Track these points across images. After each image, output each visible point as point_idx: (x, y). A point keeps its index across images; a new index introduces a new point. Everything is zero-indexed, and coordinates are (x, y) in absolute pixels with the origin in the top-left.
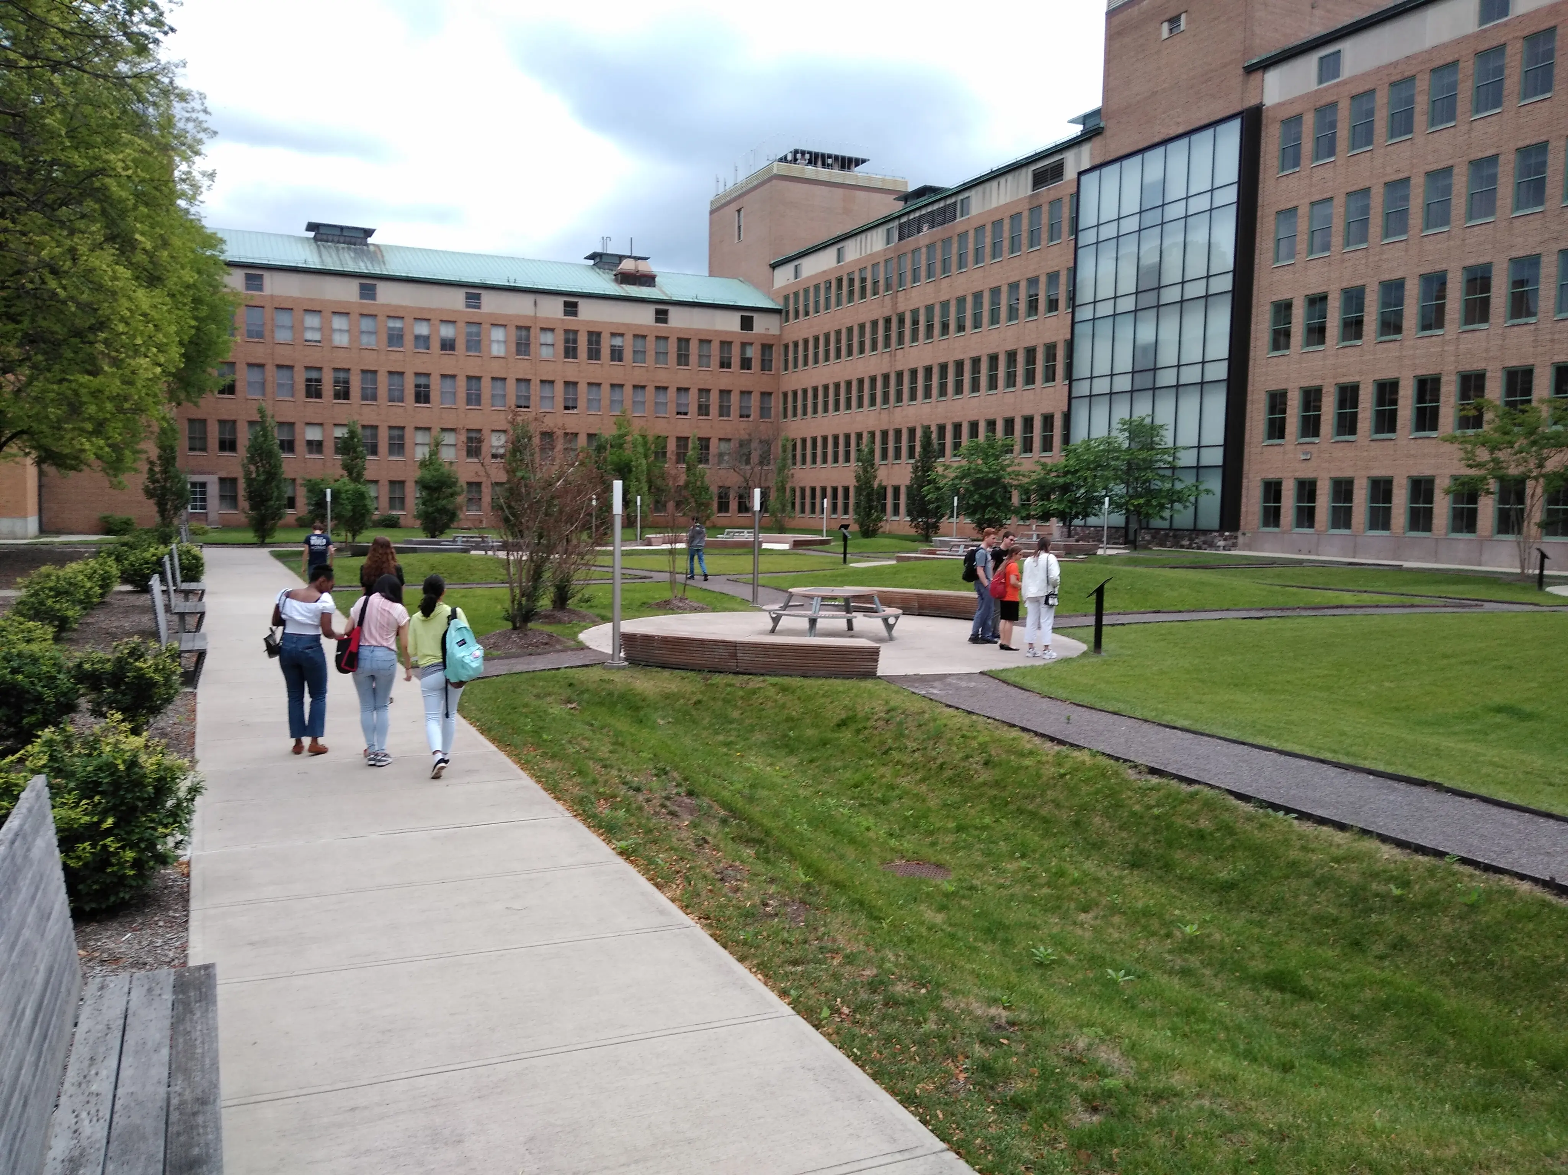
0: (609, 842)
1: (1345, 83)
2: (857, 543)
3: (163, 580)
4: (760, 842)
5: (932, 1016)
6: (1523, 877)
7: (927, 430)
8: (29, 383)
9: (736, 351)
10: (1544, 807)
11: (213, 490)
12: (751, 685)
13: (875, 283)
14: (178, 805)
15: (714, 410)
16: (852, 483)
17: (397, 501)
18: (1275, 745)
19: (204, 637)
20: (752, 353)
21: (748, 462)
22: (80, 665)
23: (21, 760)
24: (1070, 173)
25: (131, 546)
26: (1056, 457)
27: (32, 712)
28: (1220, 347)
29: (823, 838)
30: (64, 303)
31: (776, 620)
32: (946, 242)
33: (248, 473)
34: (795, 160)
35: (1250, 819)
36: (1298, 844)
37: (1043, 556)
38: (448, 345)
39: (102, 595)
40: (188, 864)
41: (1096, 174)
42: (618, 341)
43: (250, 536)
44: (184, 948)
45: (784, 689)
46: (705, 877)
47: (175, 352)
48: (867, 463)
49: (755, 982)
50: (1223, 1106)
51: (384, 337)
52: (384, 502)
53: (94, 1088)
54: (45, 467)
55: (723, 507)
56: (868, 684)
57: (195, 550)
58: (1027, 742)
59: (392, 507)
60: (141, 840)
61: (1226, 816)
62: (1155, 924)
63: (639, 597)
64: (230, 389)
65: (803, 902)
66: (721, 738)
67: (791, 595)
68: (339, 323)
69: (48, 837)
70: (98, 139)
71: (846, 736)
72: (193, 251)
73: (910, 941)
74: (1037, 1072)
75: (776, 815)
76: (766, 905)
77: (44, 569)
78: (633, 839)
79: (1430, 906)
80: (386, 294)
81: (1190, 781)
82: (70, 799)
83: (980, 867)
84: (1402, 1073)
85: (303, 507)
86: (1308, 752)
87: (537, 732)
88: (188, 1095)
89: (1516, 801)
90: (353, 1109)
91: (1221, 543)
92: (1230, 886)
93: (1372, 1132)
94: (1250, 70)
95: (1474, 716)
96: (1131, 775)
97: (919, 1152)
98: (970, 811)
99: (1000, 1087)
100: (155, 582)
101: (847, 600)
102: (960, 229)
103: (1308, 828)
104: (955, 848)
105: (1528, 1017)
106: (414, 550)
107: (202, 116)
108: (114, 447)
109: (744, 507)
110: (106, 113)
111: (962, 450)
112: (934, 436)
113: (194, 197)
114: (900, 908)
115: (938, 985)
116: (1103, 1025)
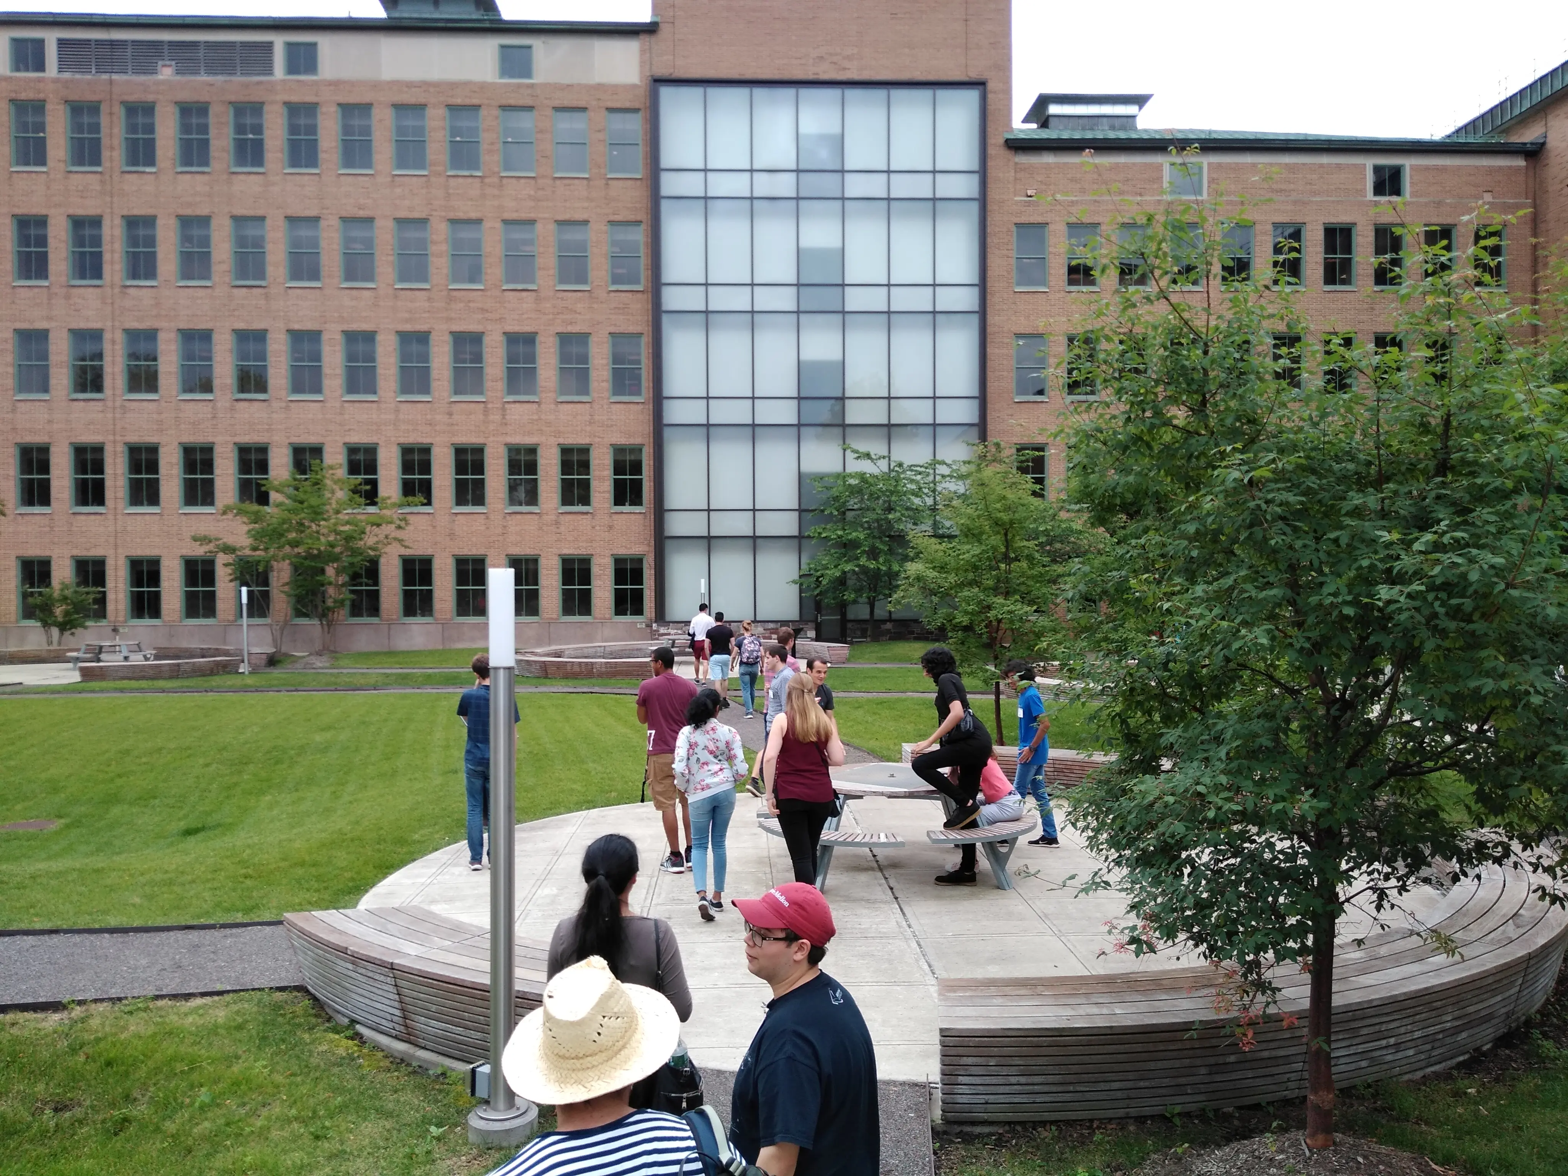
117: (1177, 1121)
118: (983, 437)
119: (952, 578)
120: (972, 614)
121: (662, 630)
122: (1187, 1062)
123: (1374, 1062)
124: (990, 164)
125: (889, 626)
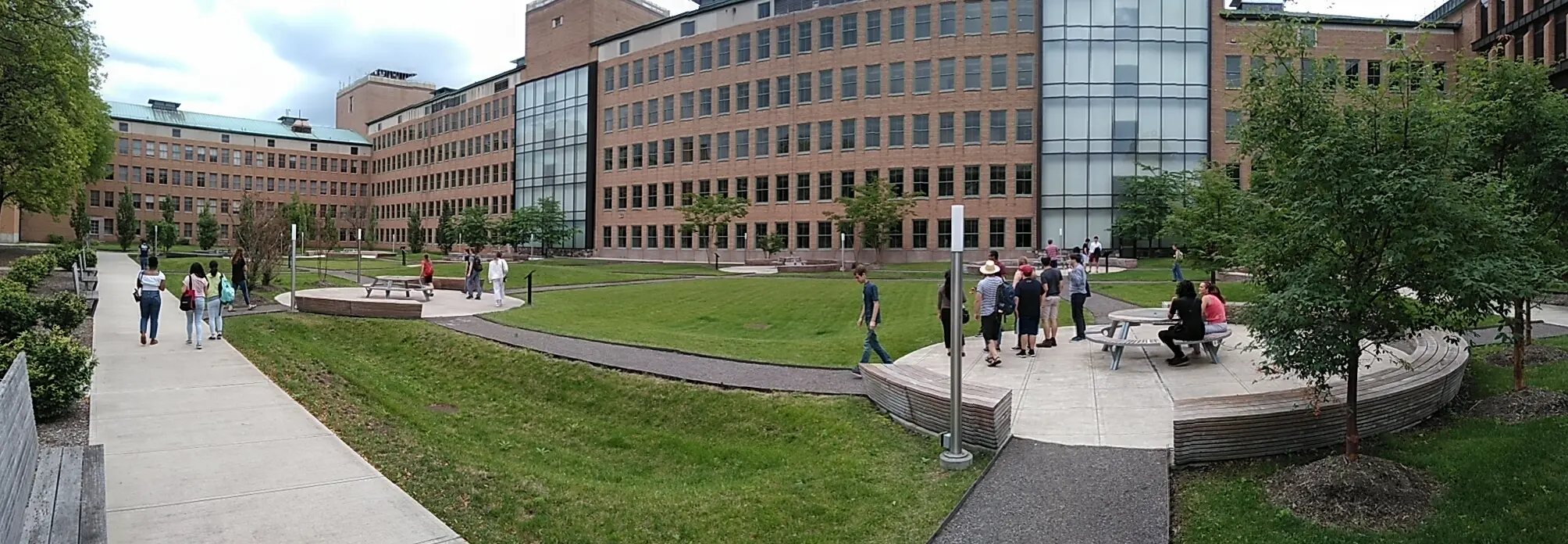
0: (291, 395)
1: (631, 55)
2: (409, 256)
3: (79, 266)
4: (364, 396)
5: (451, 476)
6: (710, 384)
7: (446, 204)
8: (18, 169)
9: (349, 163)
10: (719, 355)
11: (102, 225)
12: (358, 322)
13: (420, 133)
14: (86, 370)
15: (338, 192)
16: (406, 227)
17: (188, 232)
18: (610, 341)
19: (97, 293)
20: (358, 165)
21: (354, 217)
22: (39, 303)
23: (11, 346)
24: (511, 86)
25: (63, 250)
26: (508, 215)
27: (16, 324)
28: (583, 167)
29: (397, 394)
30: (35, 133)
31: (369, 292)
32: (455, 115)
33: (118, 217)
34: (378, 74)
35: (600, 374)
36: (621, 382)
37: (500, 261)
38: (213, 159)
39: (49, 272)
40: (89, 398)
41: (523, 86)
42: (293, 159)
43: (119, 247)
44: (87, 437)
45: (374, 324)
46: (338, 412)
47: (87, 158)
48: (415, 219)
49: (364, 461)
50: (589, 503)
51: (184, 155)
52: (182, 233)
53: (45, 499)
54: (23, 210)
55: (343, 238)
56: (417, 322)
57: (93, 252)
58: (497, 347)
59: (186, 235)
60: (67, 386)
61: (589, 374)
62: (558, 426)
63: (304, 280)
64: (111, 177)
65: (385, 423)
66: (343, 347)
67: (377, 280)
68: (162, 147)
69: (25, 382)
70: (54, 56)
71: (407, 346)
72: (96, 111)
73: (439, 441)
74: (501, 499)
75: (371, 383)
76: (368, 425)
77: (22, 258)
78: (303, 393)
79: (676, 401)
80: (185, 134)
81: (573, 360)
82: (34, 365)
83: (473, 406)
84: (667, 473)
85: (144, 234)
86: (625, 343)
87: (256, 342)
88: (90, 505)
89: (707, 354)
90: (169, 515)
91: (586, 254)
92: (591, 404)
93: (654, 500)
94: (592, 45)
95: (693, 322)
96: (546, 358)
97: (447, 539)
98: (469, 380)
99: (485, 507)
100: (75, 266)
101: (406, 282)
102: (461, 109)
103: (625, 374)
104: (461, 397)
105: (715, 440)
106: (196, 256)
107: (102, 47)
108: (56, 202)
109: (353, 238)
110: (58, 44)
111: (463, 212)
112: (450, 205)
113: (97, 85)
114: (435, 426)
115: (454, 461)
116: (534, 474)
117: (1290, 455)
118: (1209, 159)
119: (1190, 223)
120: (1201, 239)
121: (1040, 254)
122: (1294, 429)
123: (1379, 425)
124: (1213, 25)
125: (1158, 251)
